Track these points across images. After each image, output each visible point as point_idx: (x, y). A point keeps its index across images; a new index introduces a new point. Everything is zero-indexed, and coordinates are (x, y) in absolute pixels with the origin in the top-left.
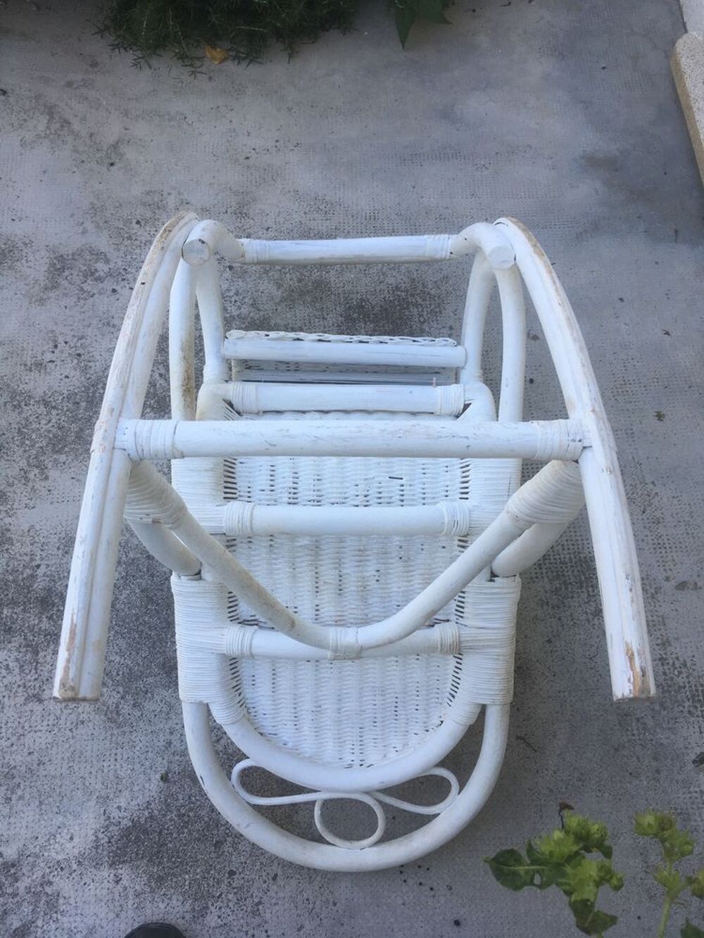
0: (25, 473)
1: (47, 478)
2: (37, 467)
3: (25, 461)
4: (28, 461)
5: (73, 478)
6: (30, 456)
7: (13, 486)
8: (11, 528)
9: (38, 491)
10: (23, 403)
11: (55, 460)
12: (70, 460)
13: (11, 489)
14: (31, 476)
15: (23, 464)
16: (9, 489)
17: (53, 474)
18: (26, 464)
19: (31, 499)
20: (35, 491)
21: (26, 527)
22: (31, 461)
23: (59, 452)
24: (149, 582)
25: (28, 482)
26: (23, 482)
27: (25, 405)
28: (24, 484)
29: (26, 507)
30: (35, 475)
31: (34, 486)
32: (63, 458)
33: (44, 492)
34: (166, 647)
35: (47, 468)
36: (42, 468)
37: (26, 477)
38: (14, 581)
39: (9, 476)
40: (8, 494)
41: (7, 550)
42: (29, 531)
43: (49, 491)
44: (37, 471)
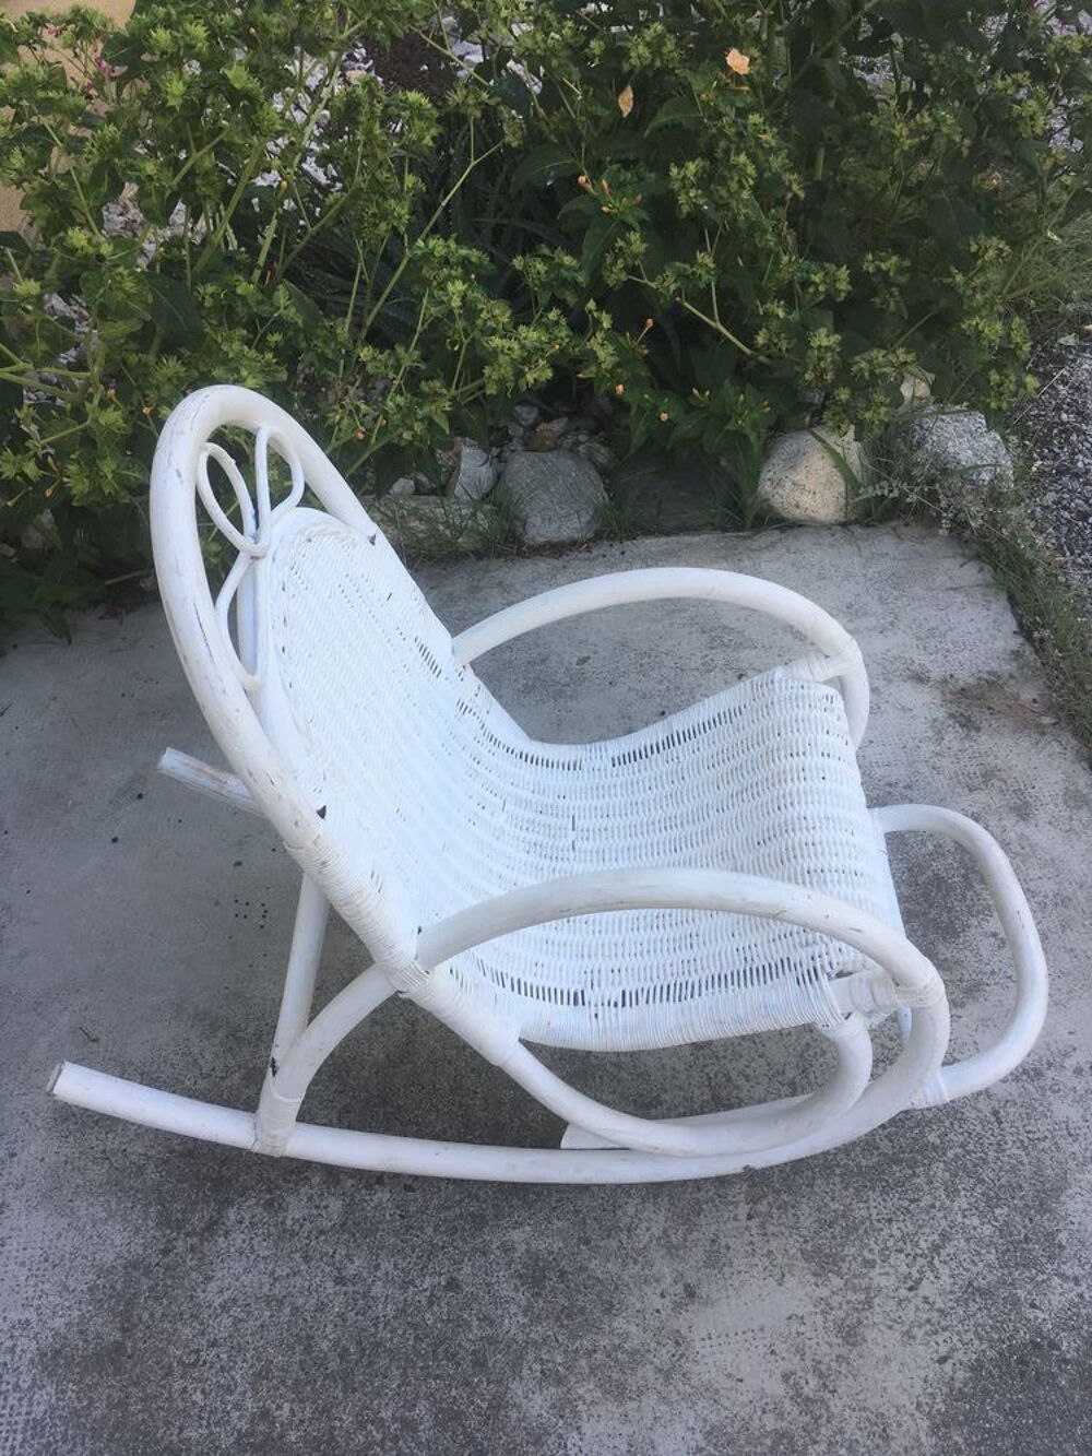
0: (825, 1386)
1: (786, 1377)
2: (808, 1399)
3: (833, 1409)
4: (828, 1409)
5: (741, 1381)
6: (828, 1422)
7: (838, 1357)
8: (813, 1280)
9: (793, 1349)
11: (781, 1417)
12: (755, 1417)
13: (837, 1351)
14: (814, 1382)
15: (836, 1405)
16: (844, 1350)
17: (777, 1388)
18: (831, 1403)
19: (798, 1333)
20: (796, 1352)
21: (790, 1281)
22: (824, 1412)
23: (781, 1435)
24: (580, 1203)
25: (815, 1368)
26: (823, 1368)
28: (820, 1362)
29: (802, 1318)
30: (807, 1383)
31: (802, 1359)
32: (770, 1423)
33: (780, 1347)
35: (792, 1398)
36: (797, 1396)
37: (820, 1378)
38: (778, 1192)
39: (851, 1378)
40: (840, 1341)
41: (806, 1241)
42: (783, 1276)
43: (773, 1352)
44: (806, 1390)
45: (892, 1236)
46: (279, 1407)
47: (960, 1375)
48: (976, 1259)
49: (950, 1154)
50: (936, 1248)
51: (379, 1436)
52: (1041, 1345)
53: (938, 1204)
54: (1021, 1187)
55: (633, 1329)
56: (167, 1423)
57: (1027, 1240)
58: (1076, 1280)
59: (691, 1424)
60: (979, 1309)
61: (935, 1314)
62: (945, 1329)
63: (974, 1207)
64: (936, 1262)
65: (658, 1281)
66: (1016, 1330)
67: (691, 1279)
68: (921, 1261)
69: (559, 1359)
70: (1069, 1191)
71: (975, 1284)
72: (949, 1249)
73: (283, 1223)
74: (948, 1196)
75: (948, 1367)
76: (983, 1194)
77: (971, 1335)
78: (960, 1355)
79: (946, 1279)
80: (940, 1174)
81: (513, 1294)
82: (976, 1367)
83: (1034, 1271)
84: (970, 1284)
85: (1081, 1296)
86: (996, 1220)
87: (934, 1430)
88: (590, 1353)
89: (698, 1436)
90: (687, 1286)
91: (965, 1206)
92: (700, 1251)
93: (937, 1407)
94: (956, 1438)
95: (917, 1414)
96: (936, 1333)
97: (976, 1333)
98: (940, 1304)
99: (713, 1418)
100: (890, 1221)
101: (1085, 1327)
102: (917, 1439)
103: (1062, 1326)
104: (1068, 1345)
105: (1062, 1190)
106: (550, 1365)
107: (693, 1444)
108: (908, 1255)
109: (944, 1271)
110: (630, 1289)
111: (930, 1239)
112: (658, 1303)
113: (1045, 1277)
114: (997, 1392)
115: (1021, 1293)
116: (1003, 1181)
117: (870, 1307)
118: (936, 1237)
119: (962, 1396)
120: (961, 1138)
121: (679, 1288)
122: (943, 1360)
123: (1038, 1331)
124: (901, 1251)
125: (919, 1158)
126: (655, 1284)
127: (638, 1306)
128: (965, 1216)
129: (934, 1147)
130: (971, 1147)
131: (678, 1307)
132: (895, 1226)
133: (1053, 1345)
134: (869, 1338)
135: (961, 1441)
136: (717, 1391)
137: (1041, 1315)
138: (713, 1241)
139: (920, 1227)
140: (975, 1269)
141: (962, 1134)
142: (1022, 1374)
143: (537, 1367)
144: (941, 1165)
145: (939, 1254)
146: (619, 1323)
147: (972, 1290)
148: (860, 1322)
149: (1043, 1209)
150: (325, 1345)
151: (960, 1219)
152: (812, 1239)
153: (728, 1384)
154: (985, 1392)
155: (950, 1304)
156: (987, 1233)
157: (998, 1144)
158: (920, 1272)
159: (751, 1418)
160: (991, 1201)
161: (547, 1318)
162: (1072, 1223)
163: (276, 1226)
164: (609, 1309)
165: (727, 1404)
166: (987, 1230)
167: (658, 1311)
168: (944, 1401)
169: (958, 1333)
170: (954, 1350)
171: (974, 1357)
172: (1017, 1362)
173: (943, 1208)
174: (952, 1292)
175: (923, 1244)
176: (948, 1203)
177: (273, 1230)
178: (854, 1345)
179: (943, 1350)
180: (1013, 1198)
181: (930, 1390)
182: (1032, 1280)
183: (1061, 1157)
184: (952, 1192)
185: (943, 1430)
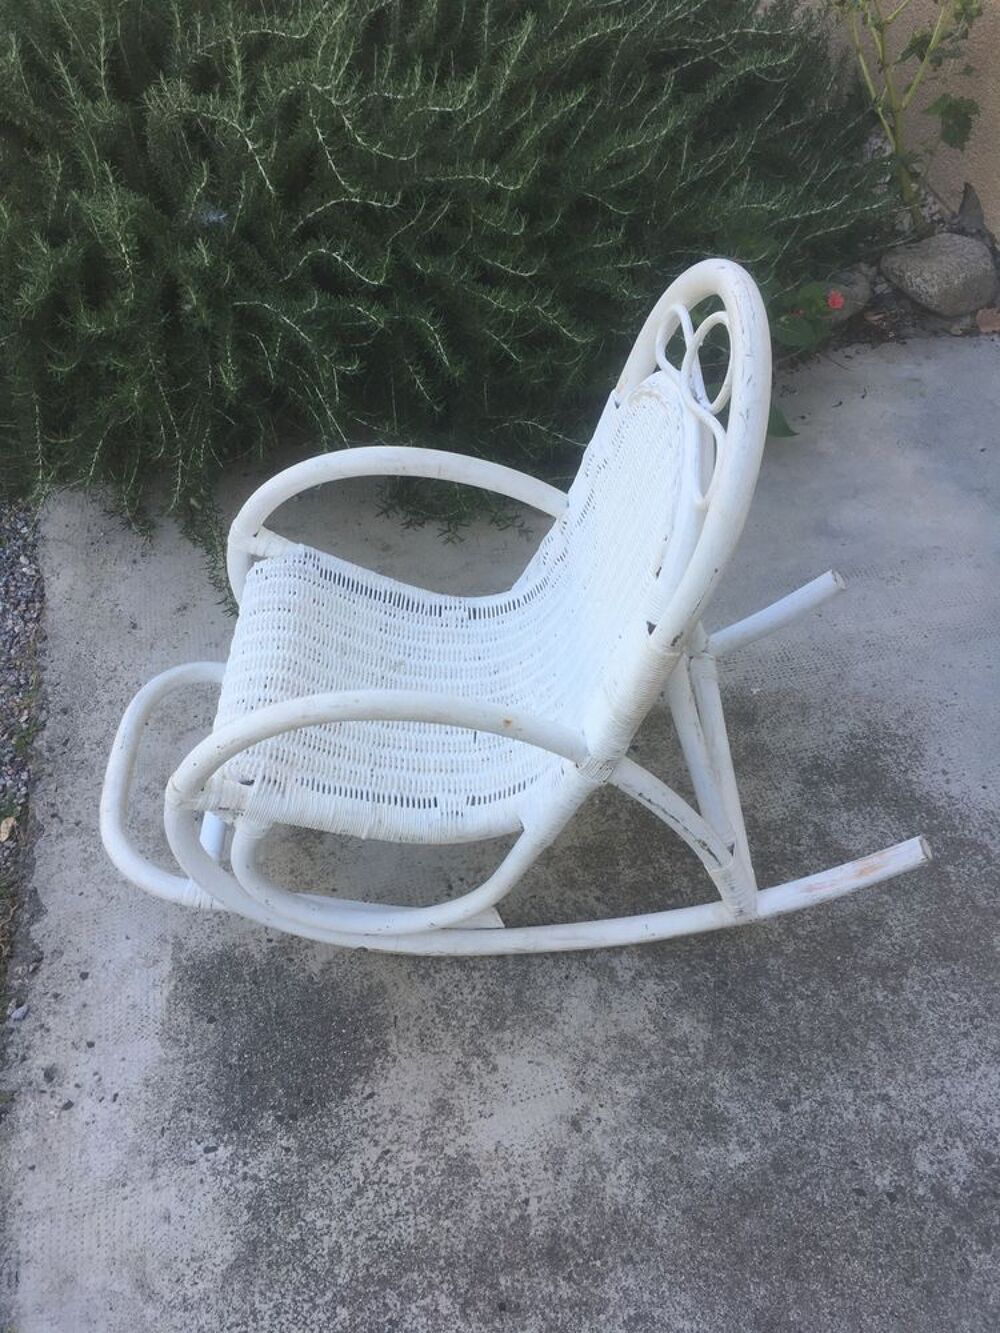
0: (464, 1066)
1: (495, 1068)
2: (478, 1055)
3: (459, 1050)
4: (464, 1049)
5: (530, 1062)
6: (464, 1042)
7: (453, 1089)
8: (471, 1150)
9: (489, 1090)
10: (432, 971)
11: (499, 1041)
12: (518, 1038)
13: (454, 1094)
14: (473, 1068)
15: (457, 1054)
16: (449, 1095)
17: (502, 1060)
18: (460, 1055)
19: (485, 1103)
20: (486, 1089)
21: (490, 1146)
22: (466, 1047)
23: (500, 1027)
24: (689, 1196)
25: (472, 1078)
26: (465, 1080)
27: (436, 972)
28: (468, 1083)
29: (481, 1116)
30: (478, 1067)
31: (481, 1084)
32: (507, 1036)
33: (499, 1091)
34: (749, 1293)
35: (491, 1054)
36: (486, 1056)
37: (468, 1072)
38: (501, 1230)
39: (444, 1074)
40: (451, 1102)
41: (475, 1184)
42: (496, 1150)
43: (505, 1086)
44: (479, 1061)
45: (398, 1199)
46: (886, 997)
47: (359, 1086)
48: (327, 1185)
49: (329, 1295)
50: (360, 1192)
51: (799, 987)
52: (288, 1119)
53: (350, 1238)
54: (269, 1266)
55: (620, 1089)
56: (965, 975)
57: (277, 1211)
58: (245, 1177)
59: (566, 1027)
60: (333, 1140)
61: (370, 1132)
62: (365, 1120)
63: (318, 1239)
64: (362, 1178)
65: (604, 1132)
66: (306, 1127)
67: (576, 1137)
68: (375, 1178)
69: (676, 1058)
70: (224, 1267)
71: (332, 1162)
72: (348, 1192)
74: (340, 1247)
75: (368, 1091)
76: (306, 1253)
77: (345, 1118)
78: (356, 1101)
79: (356, 1163)
80: (343, 1271)
81: (728, 1104)
82: (346, 1092)
83: (279, 1181)
84: (336, 1162)
85: (245, 1164)
86: (300, 1227)
87: (386, 1044)
88: (652, 1066)
89: (560, 1019)
90: (579, 1130)
91: (326, 1238)
92: (570, 1164)
93: (381, 1061)
94: (370, 1042)
95: (396, 1053)
96: (373, 1117)
97: (340, 1120)
98: (365, 1141)
99: (550, 1033)
100: (398, 1214)
101: (250, 1137)
102: (399, 1037)
103: (267, 1136)
104: (267, 1121)
105: (231, 1267)
106: (682, 1053)
107: (564, 1014)
108: (386, 1182)
109: (357, 1172)
110: (628, 1121)
111: (364, 1200)
112: (603, 1113)
113: (271, 1177)
114: (333, 1077)
115: (295, 1159)
116: (284, 1270)
117: (423, 1132)
118: (358, 1203)
119: (359, 1071)
120: (315, 1316)
121: (585, 1129)
122: (371, 1096)
123: (289, 1129)
124: (392, 1185)
125: (360, 1288)
126: (608, 1128)
127: (618, 1108)
128: (329, 1226)
129: (343, 1302)
130: (306, 1306)
131: (586, 1111)
132: (394, 1210)
133: (280, 1119)
134: (428, 1106)
135: (368, 1040)
136: (548, 1051)
137: (284, 1143)
138: (559, 1173)
139: (370, 1212)
140: (330, 1176)
141: (312, 1322)
142: (311, 1093)
143: (692, 1051)
144: (340, 1281)
145: (359, 1186)
146: (633, 1092)
147: (335, 1157)
148: (434, 1119)
149: (254, 1245)
150: (872, 1045)
151: (334, 1224)
152: (469, 1188)
153: (540, 1059)
154: (342, 1076)
155: (357, 1142)
156: (311, 1213)
157: (278, 1314)
158: (377, 1168)
159: (522, 1037)
160: (301, 1246)
161: (694, 1088)
162: (232, 1233)
164: (643, 1102)
165: (539, 1044)
166: (310, 1216)
167: (601, 1106)
168: (374, 1065)
169: (355, 1118)
170: (361, 1104)
171: (345, 1101)
172: (312, 1101)
173: (346, 1234)
174: (353, 1153)
175: (371, 1194)
176: (341, 1240)
178: (439, 1100)
179: (369, 1103)
180: (279, 1252)
181: (384, 1072)
182: (283, 1173)
183: (222, 1306)
184: (336, 1253)
185: (379, 1046)
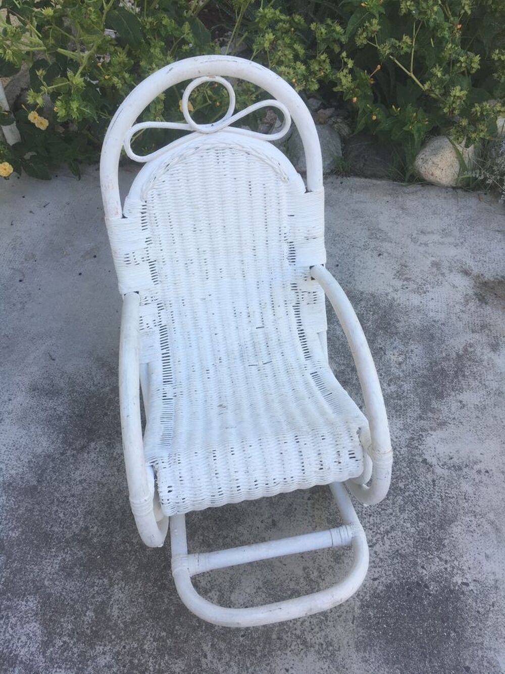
0: (320, 577)
1: (304, 569)
2: (311, 580)
5: (285, 565)
7: (330, 566)
10: (324, 646)
11: (298, 584)
12: (286, 581)
13: (330, 563)
14: (316, 574)
17: (299, 572)
18: (321, 584)
20: (313, 559)
22: (316, 586)
23: (295, 591)
25: (318, 569)
26: (322, 569)
27: (322, 645)
28: (321, 566)
30: (313, 573)
31: (314, 563)
32: (292, 585)
33: (306, 556)
35: (304, 578)
36: (307, 577)
37: (319, 573)
39: (333, 576)
40: (332, 560)
43: (302, 557)
44: (311, 576)
45: (369, 522)
46: (93, 527)
47: (380, 587)
48: (404, 541)
49: (407, 494)
50: (387, 532)
51: (129, 549)
52: (421, 585)
53: (394, 514)
54: (434, 516)
55: (245, 532)
56: (47, 523)
57: (429, 539)
58: (446, 562)
59: (259, 577)
60: (398, 563)
61: (378, 560)
62: (380, 567)
63: (410, 519)
64: (385, 538)
65: (262, 515)
66: (412, 576)
67: (276, 518)
68: (379, 536)
69: (211, 537)
70: (456, 523)
71: (400, 551)
72: (393, 534)
73: (112, 454)
74: (400, 511)
75: (376, 583)
76: (416, 515)
77: (391, 572)
78: (383, 579)
79: (387, 547)
80: (399, 501)
82: (389, 587)
83: (428, 553)
84: (397, 551)
85: (446, 569)
86: (418, 527)
87: (361, 607)
88: (225, 538)
89: (261, 583)
90: (273, 521)
91: (406, 517)
92: (284, 507)
93: (366, 598)
94: (370, 613)
95: (357, 599)
96: (375, 567)
97: (393, 572)
98: (381, 556)
99: (269, 577)
100: (370, 516)
101: (443, 583)
102: (354, 609)
103: (433, 579)
104: (433, 588)
105: (453, 522)
106: (207, 538)
107: (257, 585)
108: (373, 532)
109: (388, 542)
110: (249, 516)
111: (386, 527)
112: (259, 524)
113: (432, 557)
114: (394, 599)
115: (419, 561)
116: (427, 511)
117: (350, 549)
118: (389, 527)
119: (379, 597)
120: (414, 488)
121: (270, 520)
122: (375, 579)
123: (421, 578)
124: (371, 529)
125: (392, 492)
126: (260, 516)
127: (250, 524)
128: (404, 522)
129: (401, 490)
130: (418, 493)
131: (267, 528)
132: (372, 518)
133: (426, 586)
134: (345, 562)
135: (372, 614)
136: (273, 566)
137: (425, 572)
138: (291, 505)
139: (383, 521)
140: (401, 546)
141: (415, 486)
142: (408, 594)
143: (202, 537)
144: (401, 498)
145: (388, 535)
146: (240, 529)
147: (397, 554)
148: (343, 554)
149: (441, 527)
150: (117, 507)
151: (402, 523)
152: (334, 514)
153: (279, 564)
154: (389, 598)
155: (385, 557)
156: (412, 531)
157: (430, 495)
158: (377, 540)
159: (285, 581)
160: (419, 518)
161: (211, 519)
162: (453, 537)
163: (109, 454)
164: (238, 522)
165: (276, 573)
166: (413, 530)
167: (258, 528)
168: (370, 597)
169: (385, 570)
170: (381, 576)
171: (389, 582)
172: (407, 589)
173: (396, 516)
174: (388, 552)
175: (382, 529)
176: (399, 514)
177: (107, 455)
178: (338, 563)
179: (376, 575)
180: (429, 520)
181: (365, 590)
182: (426, 556)
183: (457, 507)
184: (402, 510)
185: (366, 608)
